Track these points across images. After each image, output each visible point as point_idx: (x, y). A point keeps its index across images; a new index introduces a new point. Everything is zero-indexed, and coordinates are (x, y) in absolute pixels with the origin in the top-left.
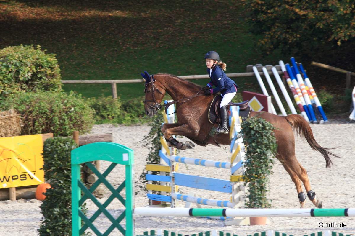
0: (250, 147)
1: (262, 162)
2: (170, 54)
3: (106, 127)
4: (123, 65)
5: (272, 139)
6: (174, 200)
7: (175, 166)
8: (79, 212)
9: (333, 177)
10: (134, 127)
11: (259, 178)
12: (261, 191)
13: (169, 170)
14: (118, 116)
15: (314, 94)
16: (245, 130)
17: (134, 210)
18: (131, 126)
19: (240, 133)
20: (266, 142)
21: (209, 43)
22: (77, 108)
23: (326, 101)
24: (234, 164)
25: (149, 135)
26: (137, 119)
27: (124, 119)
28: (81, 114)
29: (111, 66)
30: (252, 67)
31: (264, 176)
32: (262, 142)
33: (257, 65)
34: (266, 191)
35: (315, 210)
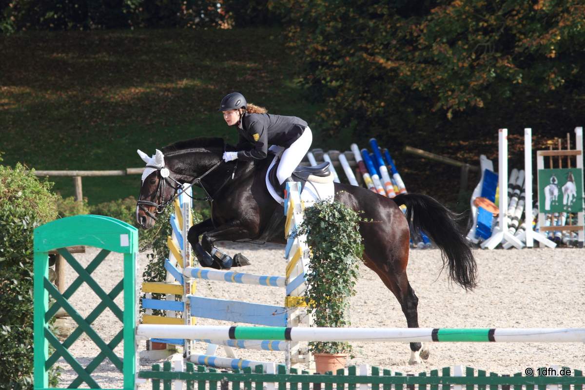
0: (318, 249)
1: (338, 275)
5: (356, 236)
6: (189, 341)
7: (191, 284)
8: (46, 331)
11: (332, 300)
12: (336, 322)
13: (182, 291)
16: (310, 221)
17: (137, 328)
19: (302, 226)
20: (345, 241)
22: (27, 192)
24: (291, 280)
28: (33, 201)
31: (341, 297)
32: (339, 241)
33: (314, 150)
34: (344, 322)
35: (439, 332)
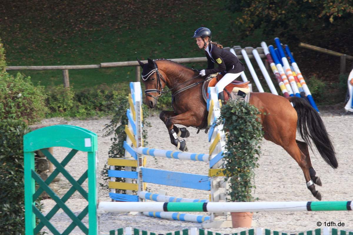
0: (231, 135)
1: (246, 153)
2: (132, 36)
3: (57, 121)
4: (75, 49)
5: (258, 125)
6: (142, 199)
7: (142, 159)
8: (33, 207)
9: (329, 175)
10: (90, 121)
11: (242, 171)
12: (245, 187)
13: (136, 164)
14: (71, 108)
15: (303, 81)
16: (225, 115)
17: (98, 205)
18: (86, 119)
19: (219, 119)
20: (250, 129)
21: (177, 23)
22: (25, 93)
23: (317, 89)
24: (213, 156)
25: (111, 123)
26: (93, 112)
27: (78, 112)
28: (30, 100)
29: (61, 50)
30: (229, 50)
31: (248, 169)
32: (246, 129)
33: (235, 47)
34: (251, 187)
35: (312, 204)
